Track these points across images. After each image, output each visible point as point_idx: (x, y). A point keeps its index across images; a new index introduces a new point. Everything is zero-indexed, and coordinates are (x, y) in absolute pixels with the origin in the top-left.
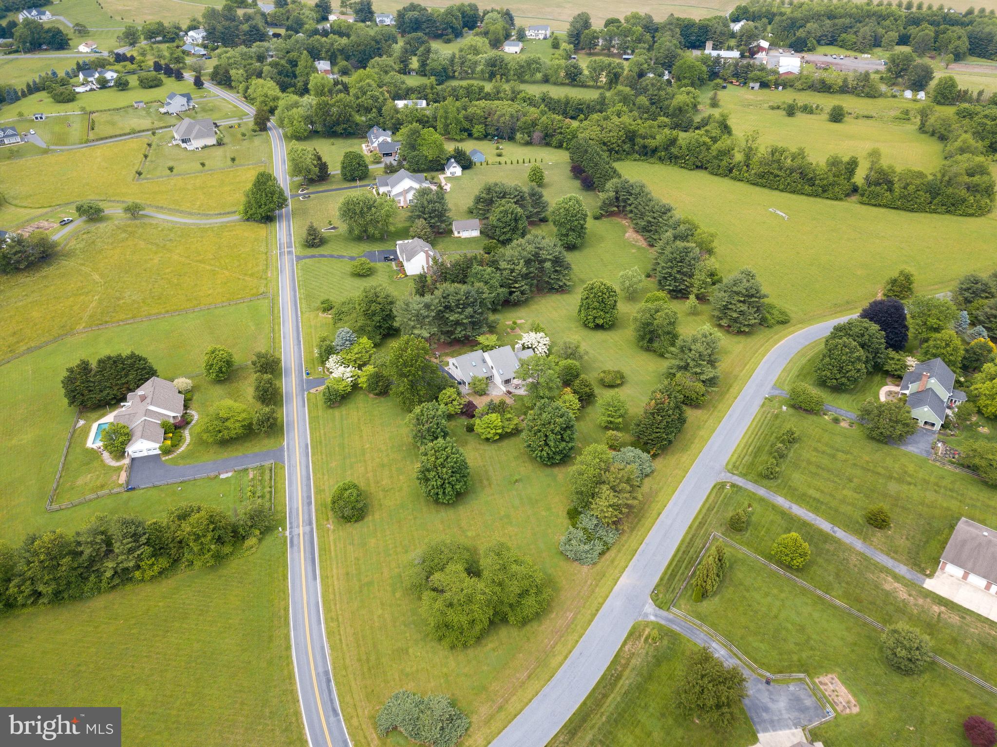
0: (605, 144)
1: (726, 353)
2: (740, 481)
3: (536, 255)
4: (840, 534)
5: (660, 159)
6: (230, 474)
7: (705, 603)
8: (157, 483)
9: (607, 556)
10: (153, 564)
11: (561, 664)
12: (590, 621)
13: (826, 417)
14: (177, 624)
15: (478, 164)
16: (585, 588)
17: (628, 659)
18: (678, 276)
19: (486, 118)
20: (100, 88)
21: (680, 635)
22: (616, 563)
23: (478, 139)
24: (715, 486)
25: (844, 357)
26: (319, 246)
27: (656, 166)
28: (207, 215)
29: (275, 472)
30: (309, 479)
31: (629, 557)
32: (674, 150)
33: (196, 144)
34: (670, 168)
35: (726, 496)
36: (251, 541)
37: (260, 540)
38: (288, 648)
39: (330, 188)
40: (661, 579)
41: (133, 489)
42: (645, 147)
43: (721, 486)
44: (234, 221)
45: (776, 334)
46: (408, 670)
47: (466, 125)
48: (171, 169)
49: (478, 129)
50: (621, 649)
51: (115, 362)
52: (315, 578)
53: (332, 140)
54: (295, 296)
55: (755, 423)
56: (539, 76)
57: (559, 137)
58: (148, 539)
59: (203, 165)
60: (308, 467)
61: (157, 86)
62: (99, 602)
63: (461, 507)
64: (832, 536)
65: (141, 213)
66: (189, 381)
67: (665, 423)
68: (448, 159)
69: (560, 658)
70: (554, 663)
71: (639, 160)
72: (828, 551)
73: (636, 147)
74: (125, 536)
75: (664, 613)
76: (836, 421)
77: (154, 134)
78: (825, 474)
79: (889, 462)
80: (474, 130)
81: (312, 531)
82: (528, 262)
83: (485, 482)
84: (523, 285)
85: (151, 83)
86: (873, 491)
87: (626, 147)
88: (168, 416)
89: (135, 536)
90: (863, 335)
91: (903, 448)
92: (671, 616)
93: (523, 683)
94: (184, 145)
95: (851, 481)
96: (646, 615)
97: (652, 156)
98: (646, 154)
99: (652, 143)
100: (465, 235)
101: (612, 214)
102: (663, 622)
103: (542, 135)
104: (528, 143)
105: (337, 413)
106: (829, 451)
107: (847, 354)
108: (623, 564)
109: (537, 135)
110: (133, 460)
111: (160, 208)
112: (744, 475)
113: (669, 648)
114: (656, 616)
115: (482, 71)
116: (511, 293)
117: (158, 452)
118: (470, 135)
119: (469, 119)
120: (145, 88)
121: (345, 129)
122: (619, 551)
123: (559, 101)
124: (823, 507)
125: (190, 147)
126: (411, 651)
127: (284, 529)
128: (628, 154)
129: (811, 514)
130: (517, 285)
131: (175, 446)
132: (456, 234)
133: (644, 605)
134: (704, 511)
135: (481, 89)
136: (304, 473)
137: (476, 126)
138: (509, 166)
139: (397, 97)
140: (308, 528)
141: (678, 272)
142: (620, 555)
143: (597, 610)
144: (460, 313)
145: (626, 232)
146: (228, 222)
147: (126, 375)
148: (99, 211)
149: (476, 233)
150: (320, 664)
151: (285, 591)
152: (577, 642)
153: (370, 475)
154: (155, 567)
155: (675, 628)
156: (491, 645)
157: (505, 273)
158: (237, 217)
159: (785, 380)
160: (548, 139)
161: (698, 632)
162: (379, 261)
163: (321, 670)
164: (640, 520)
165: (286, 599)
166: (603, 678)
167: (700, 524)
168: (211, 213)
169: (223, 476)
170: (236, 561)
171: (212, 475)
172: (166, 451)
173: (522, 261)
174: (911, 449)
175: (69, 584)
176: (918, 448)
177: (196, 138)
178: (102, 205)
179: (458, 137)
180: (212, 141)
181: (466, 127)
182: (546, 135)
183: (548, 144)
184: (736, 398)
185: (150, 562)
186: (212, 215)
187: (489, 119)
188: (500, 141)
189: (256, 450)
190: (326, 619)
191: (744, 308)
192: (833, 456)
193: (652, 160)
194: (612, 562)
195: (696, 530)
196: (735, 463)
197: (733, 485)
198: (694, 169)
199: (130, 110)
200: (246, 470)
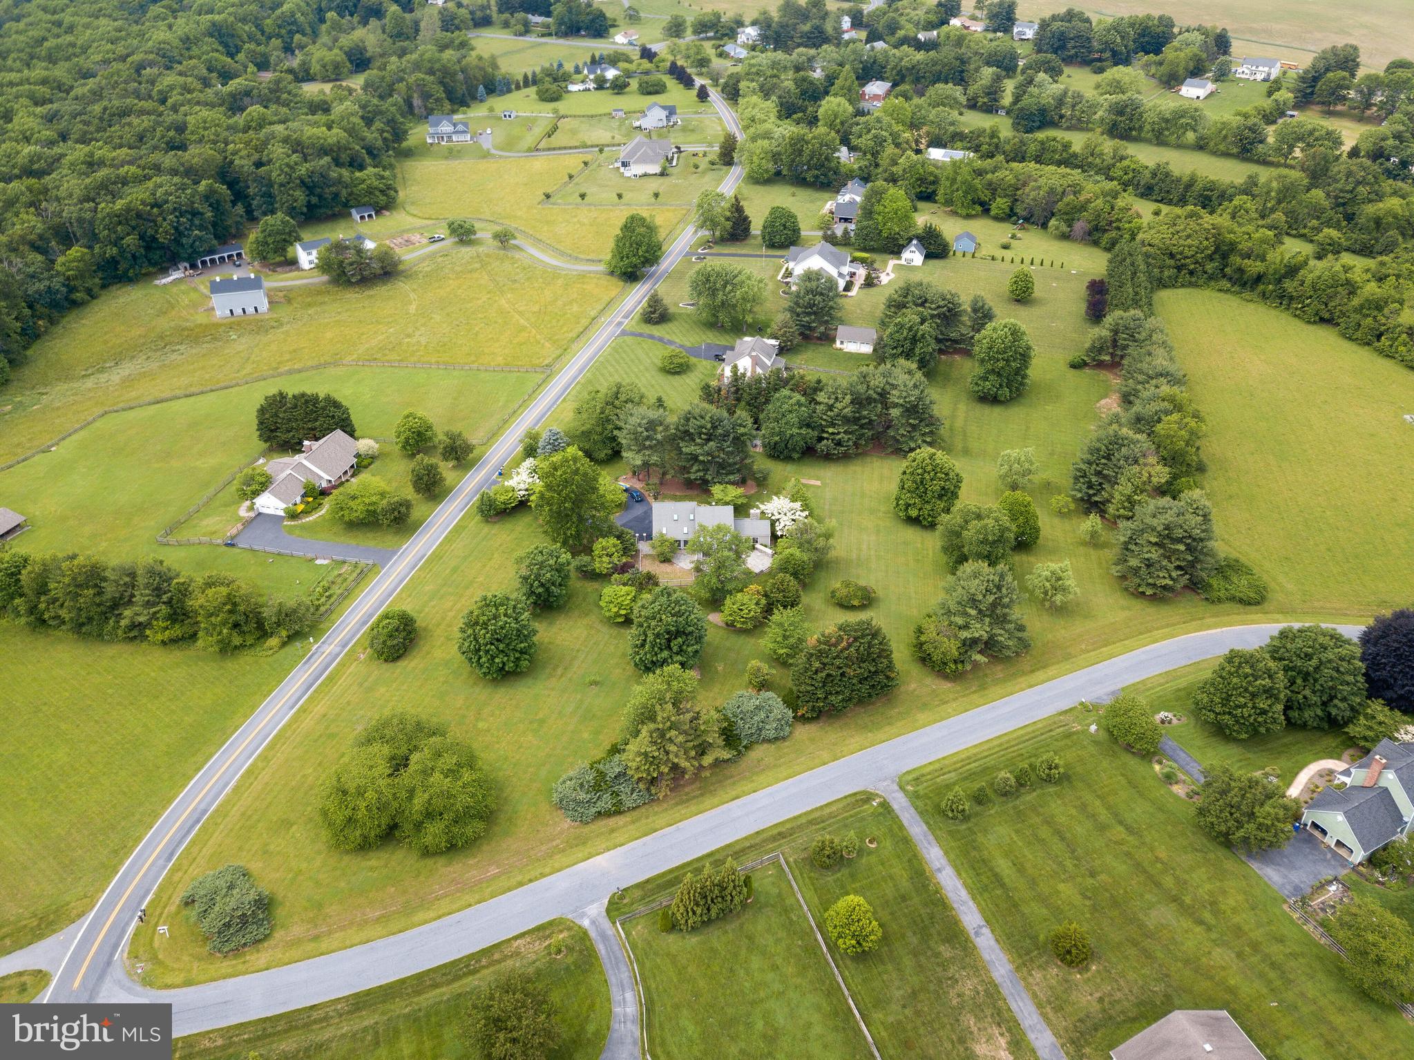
0: (1172, 256)
1: (1086, 617)
2: (899, 802)
3: (883, 395)
4: (987, 943)
5: (1264, 296)
6: (326, 562)
7: (671, 938)
8: (256, 547)
9: (612, 822)
10: (167, 628)
11: (426, 922)
12: (509, 889)
13: (1157, 767)
14: (144, 700)
15: (959, 254)
16: (544, 848)
17: (506, 956)
18: (1094, 479)
19: (1018, 189)
20: (596, 89)
21: (597, 958)
22: (614, 835)
23: (997, 219)
24: (855, 794)
25: (1235, 680)
26: (657, 323)
27: (1252, 306)
28: (577, 258)
29: (363, 575)
30: (390, 595)
31: (638, 834)
32: (1289, 285)
33: (636, 169)
34: (1274, 312)
35: (859, 813)
36: (273, 642)
37: (284, 644)
38: (198, 770)
39: (739, 252)
40: (648, 881)
41: (232, 545)
42: (1241, 270)
43: (867, 797)
44: (596, 272)
45: (1212, 616)
46: (272, 847)
47: (985, 195)
48: (583, 196)
49: (1000, 204)
50: (509, 940)
51: (307, 401)
52: (292, 708)
53: (793, 189)
54: (576, 378)
55: (1022, 732)
56: (1191, 136)
57: (1114, 234)
58: (171, 599)
59: (620, 196)
60: (401, 581)
61: (657, 93)
62: (111, 650)
63: (503, 690)
64: (967, 940)
65: (512, 242)
66: (377, 446)
67: (823, 674)
68: (910, 240)
69: (432, 914)
70: (421, 916)
71: (1228, 291)
72: (937, 955)
73: (1228, 270)
74: (147, 586)
75: (606, 924)
76: (1169, 778)
77: (601, 151)
78: (1057, 847)
79: (1199, 875)
80: (994, 206)
81: (338, 655)
82: (858, 402)
83: (559, 671)
84: (840, 432)
85: (651, 89)
86: (1115, 903)
87: (1210, 267)
88: (321, 478)
89: (158, 592)
90: (1308, 657)
91: (1255, 866)
92: (610, 931)
93: (366, 922)
94: (622, 169)
95: (1093, 874)
96: (583, 915)
97: (1252, 289)
98: (1244, 285)
99: (1253, 267)
100: (851, 347)
101: (1100, 365)
102: (593, 934)
103: (1088, 226)
104: (1065, 237)
105: (486, 529)
106: (1104, 815)
107: (1246, 676)
108: (622, 840)
109: (1080, 226)
110: (260, 514)
111: (538, 241)
112: (914, 797)
113: (567, 969)
114: (593, 922)
115: (1102, 120)
116: (820, 439)
117: (282, 513)
118: (986, 211)
119: (993, 189)
120: (643, 94)
121: (817, 177)
122: (633, 822)
123: (1179, 180)
124: (999, 892)
125: (628, 173)
126: (295, 827)
127: (316, 642)
128: (1211, 278)
129: (964, 893)
130: (831, 430)
131: (306, 513)
132: (838, 345)
133: (593, 902)
134: (804, 820)
135: (1067, 146)
136: (392, 586)
137: (998, 199)
138: (1007, 265)
139: (937, 143)
140: (338, 649)
141: (1098, 473)
142: (631, 827)
143: (531, 881)
144: (702, 445)
145: (1106, 396)
146: (590, 272)
147: (316, 420)
148: (471, 231)
149: (867, 349)
150: (207, 800)
151: (253, 708)
152: (470, 905)
153: (451, 614)
154: (167, 632)
155: (601, 949)
156: (373, 863)
157: (820, 408)
158: (602, 267)
159: (1152, 688)
160: (1096, 235)
161: (623, 969)
162: (706, 358)
163: (202, 806)
164: (702, 795)
165: (246, 717)
166: (454, 963)
167: (781, 834)
168: (582, 256)
169: (318, 562)
170: (247, 658)
171: (310, 555)
172: (293, 516)
173: (848, 398)
174: (1272, 875)
175: (90, 619)
176: (1285, 877)
177: (639, 161)
178: (477, 225)
179: (964, 212)
180: (656, 169)
181: (983, 198)
182: (1096, 228)
183: (1096, 243)
184: (1031, 686)
185: (165, 624)
186: (582, 260)
187: (1019, 193)
188: (1026, 225)
189: (372, 544)
190: (259, 756)
191: (1154, 554)
192: (1102, 828)
193: (1247, 295)
194: (612, 831)
195: (764, 841)
196: (923, 775)
197: (885, 805)
198: (1315, 322)
199: (605, 119)
200: (344, 562)
